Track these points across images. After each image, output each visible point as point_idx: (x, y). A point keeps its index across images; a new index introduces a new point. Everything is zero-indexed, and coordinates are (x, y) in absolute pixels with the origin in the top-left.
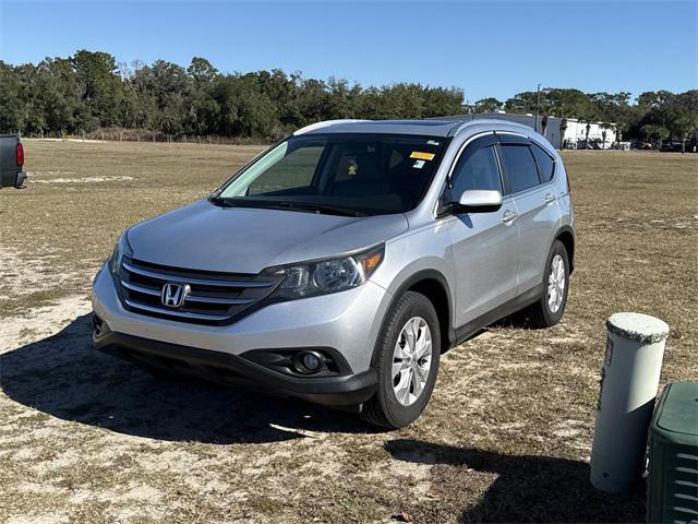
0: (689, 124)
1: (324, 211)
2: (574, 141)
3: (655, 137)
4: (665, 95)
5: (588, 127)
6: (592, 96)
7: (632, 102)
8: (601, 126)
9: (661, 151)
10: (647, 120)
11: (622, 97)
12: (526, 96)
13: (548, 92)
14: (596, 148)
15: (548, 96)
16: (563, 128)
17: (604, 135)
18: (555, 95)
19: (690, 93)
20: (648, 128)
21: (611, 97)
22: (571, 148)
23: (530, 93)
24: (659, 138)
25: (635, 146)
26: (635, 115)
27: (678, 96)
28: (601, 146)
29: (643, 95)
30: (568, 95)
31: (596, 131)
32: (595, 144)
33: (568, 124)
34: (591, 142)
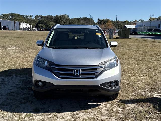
0: (52, 24)
1: (89, 48)
2: (22, 28)
3: (42, 27)
4: (41, 16)
5: (26, 24)
6: (23, 16)
7: (33, 18)
8: (29, 24)
9: (45, 31)
10: (39, 23)
11: (31, 16)
12: (4, 15)
13: (10, 14)
14: (29, 30)
15: (11, 15)
16: (20, 24)
17: (30, 27)
18: (12, 15)
19: (47, 16)
20: (40, 25)
21: (28, 16)
22: (22, 30)
23: (5, 14)
24: (43, 27)
25: (38, 30)
26: (36, 21)
27: (45, 17)
28: (30, 29)
29: (36, 16)
30: (16, 15)
31: (28, 25)
32: (28, 29)
33: (21, 23)
34: (27, 28)
